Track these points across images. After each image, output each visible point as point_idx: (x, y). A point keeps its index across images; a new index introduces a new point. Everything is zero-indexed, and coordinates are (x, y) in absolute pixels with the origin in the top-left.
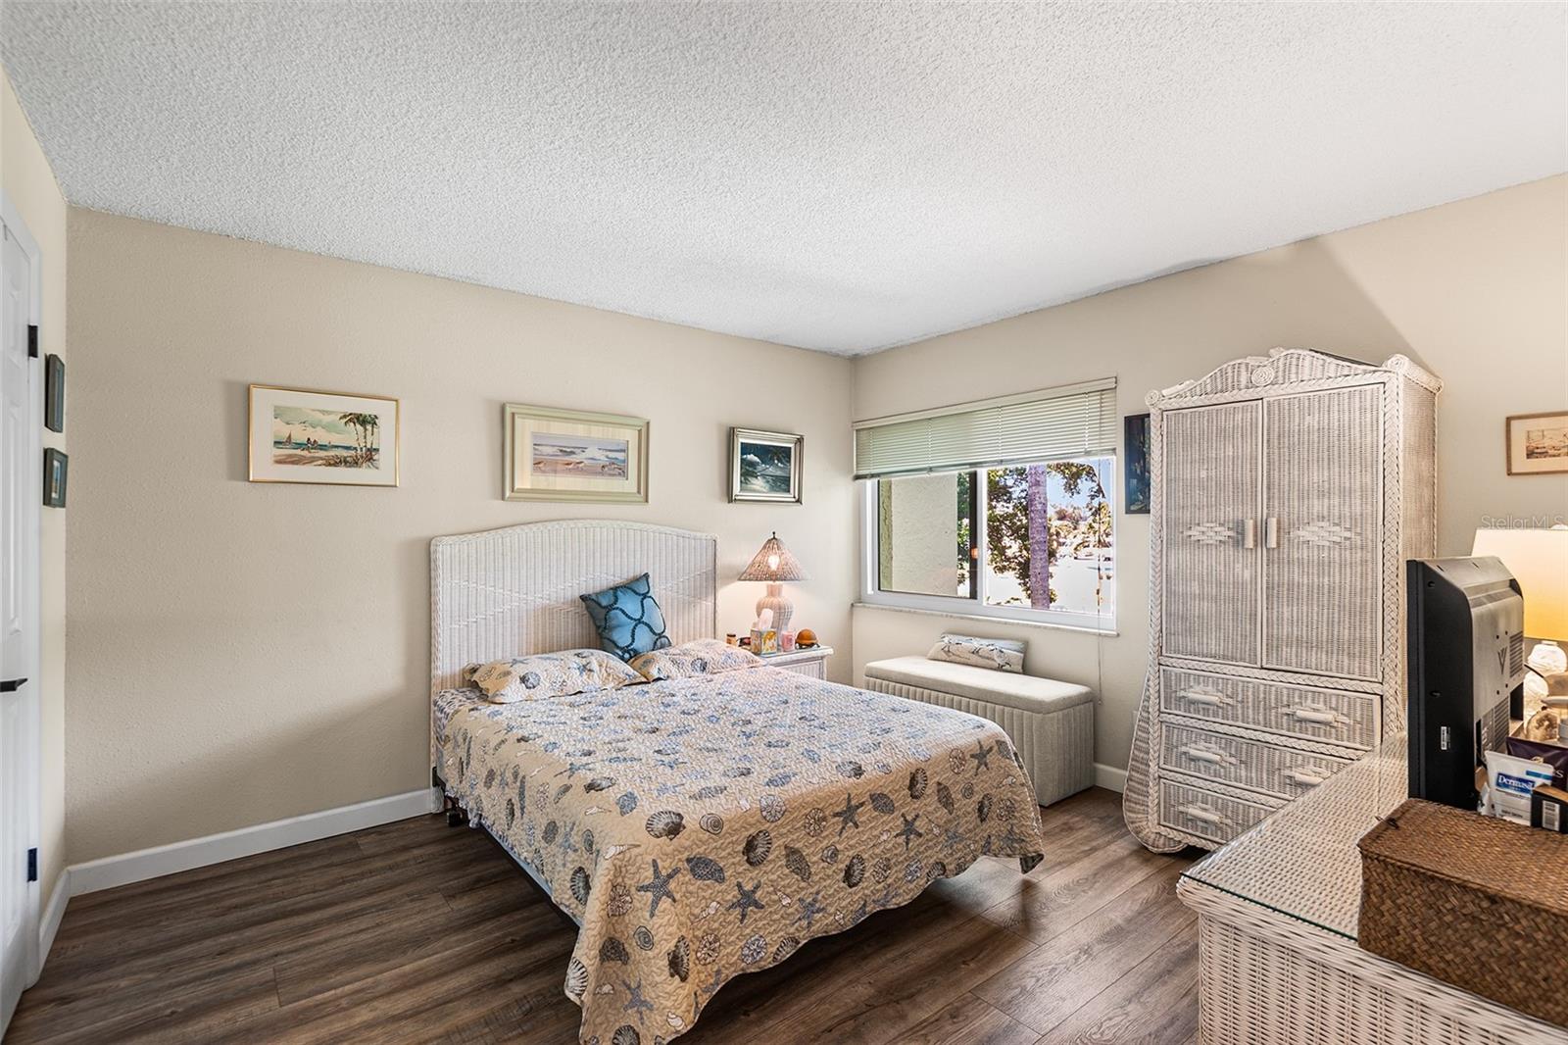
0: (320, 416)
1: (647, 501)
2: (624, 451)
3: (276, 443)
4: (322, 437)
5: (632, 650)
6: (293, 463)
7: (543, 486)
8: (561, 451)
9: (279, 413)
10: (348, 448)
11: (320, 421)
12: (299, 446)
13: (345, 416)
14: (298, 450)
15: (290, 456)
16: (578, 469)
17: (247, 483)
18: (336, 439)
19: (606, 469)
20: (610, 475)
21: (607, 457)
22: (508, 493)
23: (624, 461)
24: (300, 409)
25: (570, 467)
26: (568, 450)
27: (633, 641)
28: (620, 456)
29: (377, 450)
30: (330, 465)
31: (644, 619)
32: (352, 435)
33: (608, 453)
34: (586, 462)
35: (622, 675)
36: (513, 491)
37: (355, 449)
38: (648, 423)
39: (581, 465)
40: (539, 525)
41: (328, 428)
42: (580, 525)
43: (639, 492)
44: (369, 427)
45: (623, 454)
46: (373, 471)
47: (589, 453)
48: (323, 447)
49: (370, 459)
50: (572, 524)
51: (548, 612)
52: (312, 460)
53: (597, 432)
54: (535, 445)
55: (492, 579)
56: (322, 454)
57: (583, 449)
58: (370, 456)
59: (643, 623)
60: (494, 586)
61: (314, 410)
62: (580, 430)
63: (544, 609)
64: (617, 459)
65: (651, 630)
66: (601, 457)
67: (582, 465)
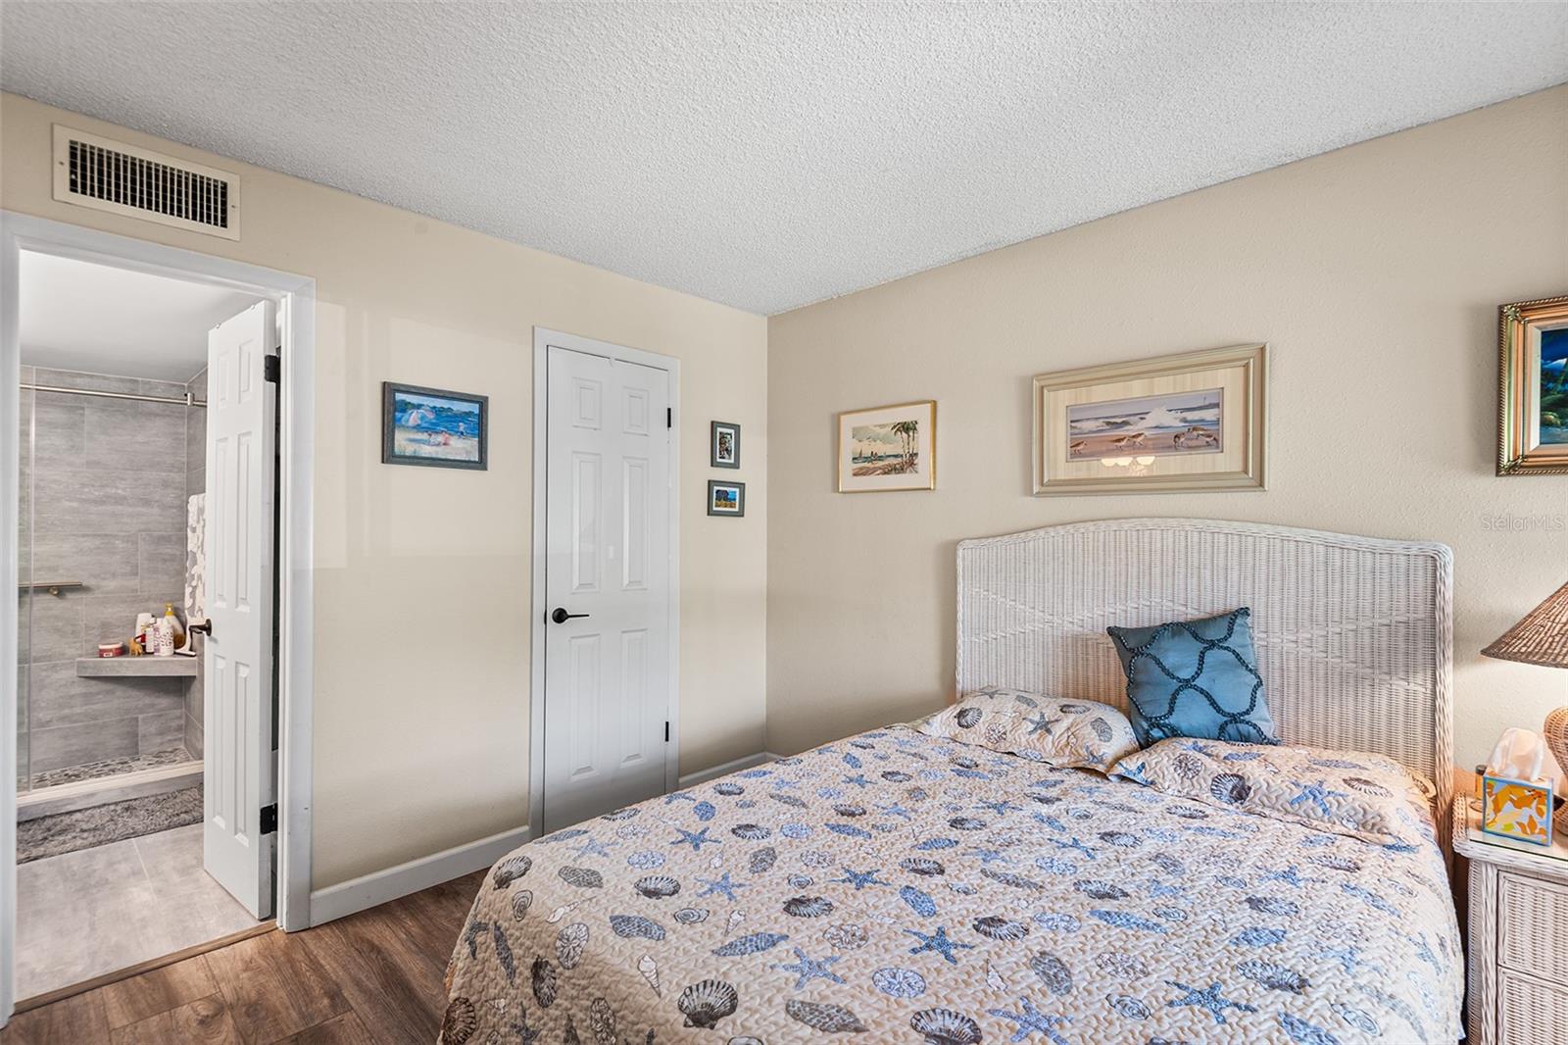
0: (878, 430)
1: (1261, 485)
2: (1217, 405)
3: (854, 459)
4: (881, 449)
5: (1166, 725)
6: (864, 474)
7: (1083, 475)
8: (1108, 423)
9: (857, 433)
10: (896, 456)
11: (879, 434)
12: (867, 459)
13: (895, 427)
14: (868, 463)
15: (861, 469)
16: (1134, 446)
17: (837, 495)
18: (889, 449)
19: (1182, 439)
20: (1190, 448)
21: (1184, 420)
22: (1036, 489)
23: (1217, 422)
24: (867, 427)
25: (1123, 443)
26: (1119, 420)
27: (1171, 711)
28: (1209, 415)
29: (916, 454)
30: (885, 473)
31: (1199, 682)
32: (897, 445)
33: (1185, 414)
34: (1147, 433)
35: (1083, 752)
36: (1042, 484)
37: (902, 456)
38: (1263, 350)
39: (1139, 439)
40: (1069, 527)
41: (885, 440)
42: (1126, 527)
43: (1246, 471)
44: (911, 434)
45: (1215, 411)
46: (914, 475)
47: (1151, 420)
48: (880, 458)
49: (912, 464)
50: (1114, 525)
51: (1079, 643)
52: (874, 470)
53: (1164, 385)
54: (1072, 422)
55: (1013, 592)
56: (880, 464)
57: (1142, 415)
58: (909, 462)
59: (1196, 688)
60: (1015, 601)
61: (876, 426)
62: (1137, 388)
63: (1075, 638)
64: (1202, 420)
65: (1213, 703)
66: (1173, 421)
67: (1142, 437)
